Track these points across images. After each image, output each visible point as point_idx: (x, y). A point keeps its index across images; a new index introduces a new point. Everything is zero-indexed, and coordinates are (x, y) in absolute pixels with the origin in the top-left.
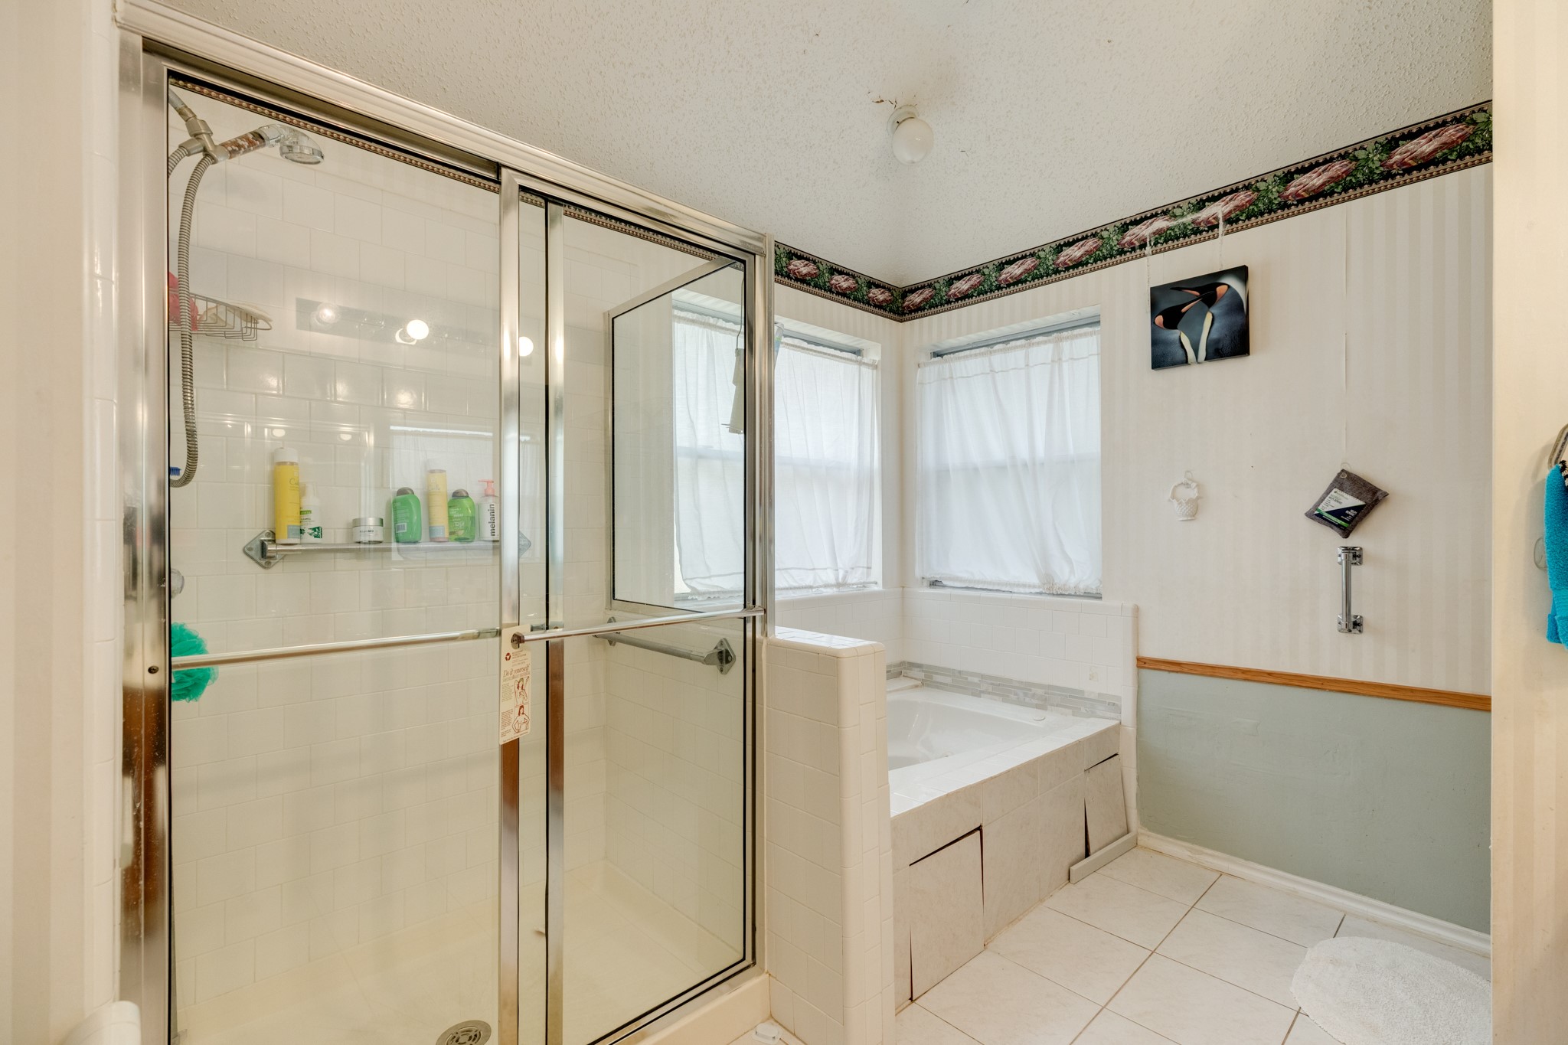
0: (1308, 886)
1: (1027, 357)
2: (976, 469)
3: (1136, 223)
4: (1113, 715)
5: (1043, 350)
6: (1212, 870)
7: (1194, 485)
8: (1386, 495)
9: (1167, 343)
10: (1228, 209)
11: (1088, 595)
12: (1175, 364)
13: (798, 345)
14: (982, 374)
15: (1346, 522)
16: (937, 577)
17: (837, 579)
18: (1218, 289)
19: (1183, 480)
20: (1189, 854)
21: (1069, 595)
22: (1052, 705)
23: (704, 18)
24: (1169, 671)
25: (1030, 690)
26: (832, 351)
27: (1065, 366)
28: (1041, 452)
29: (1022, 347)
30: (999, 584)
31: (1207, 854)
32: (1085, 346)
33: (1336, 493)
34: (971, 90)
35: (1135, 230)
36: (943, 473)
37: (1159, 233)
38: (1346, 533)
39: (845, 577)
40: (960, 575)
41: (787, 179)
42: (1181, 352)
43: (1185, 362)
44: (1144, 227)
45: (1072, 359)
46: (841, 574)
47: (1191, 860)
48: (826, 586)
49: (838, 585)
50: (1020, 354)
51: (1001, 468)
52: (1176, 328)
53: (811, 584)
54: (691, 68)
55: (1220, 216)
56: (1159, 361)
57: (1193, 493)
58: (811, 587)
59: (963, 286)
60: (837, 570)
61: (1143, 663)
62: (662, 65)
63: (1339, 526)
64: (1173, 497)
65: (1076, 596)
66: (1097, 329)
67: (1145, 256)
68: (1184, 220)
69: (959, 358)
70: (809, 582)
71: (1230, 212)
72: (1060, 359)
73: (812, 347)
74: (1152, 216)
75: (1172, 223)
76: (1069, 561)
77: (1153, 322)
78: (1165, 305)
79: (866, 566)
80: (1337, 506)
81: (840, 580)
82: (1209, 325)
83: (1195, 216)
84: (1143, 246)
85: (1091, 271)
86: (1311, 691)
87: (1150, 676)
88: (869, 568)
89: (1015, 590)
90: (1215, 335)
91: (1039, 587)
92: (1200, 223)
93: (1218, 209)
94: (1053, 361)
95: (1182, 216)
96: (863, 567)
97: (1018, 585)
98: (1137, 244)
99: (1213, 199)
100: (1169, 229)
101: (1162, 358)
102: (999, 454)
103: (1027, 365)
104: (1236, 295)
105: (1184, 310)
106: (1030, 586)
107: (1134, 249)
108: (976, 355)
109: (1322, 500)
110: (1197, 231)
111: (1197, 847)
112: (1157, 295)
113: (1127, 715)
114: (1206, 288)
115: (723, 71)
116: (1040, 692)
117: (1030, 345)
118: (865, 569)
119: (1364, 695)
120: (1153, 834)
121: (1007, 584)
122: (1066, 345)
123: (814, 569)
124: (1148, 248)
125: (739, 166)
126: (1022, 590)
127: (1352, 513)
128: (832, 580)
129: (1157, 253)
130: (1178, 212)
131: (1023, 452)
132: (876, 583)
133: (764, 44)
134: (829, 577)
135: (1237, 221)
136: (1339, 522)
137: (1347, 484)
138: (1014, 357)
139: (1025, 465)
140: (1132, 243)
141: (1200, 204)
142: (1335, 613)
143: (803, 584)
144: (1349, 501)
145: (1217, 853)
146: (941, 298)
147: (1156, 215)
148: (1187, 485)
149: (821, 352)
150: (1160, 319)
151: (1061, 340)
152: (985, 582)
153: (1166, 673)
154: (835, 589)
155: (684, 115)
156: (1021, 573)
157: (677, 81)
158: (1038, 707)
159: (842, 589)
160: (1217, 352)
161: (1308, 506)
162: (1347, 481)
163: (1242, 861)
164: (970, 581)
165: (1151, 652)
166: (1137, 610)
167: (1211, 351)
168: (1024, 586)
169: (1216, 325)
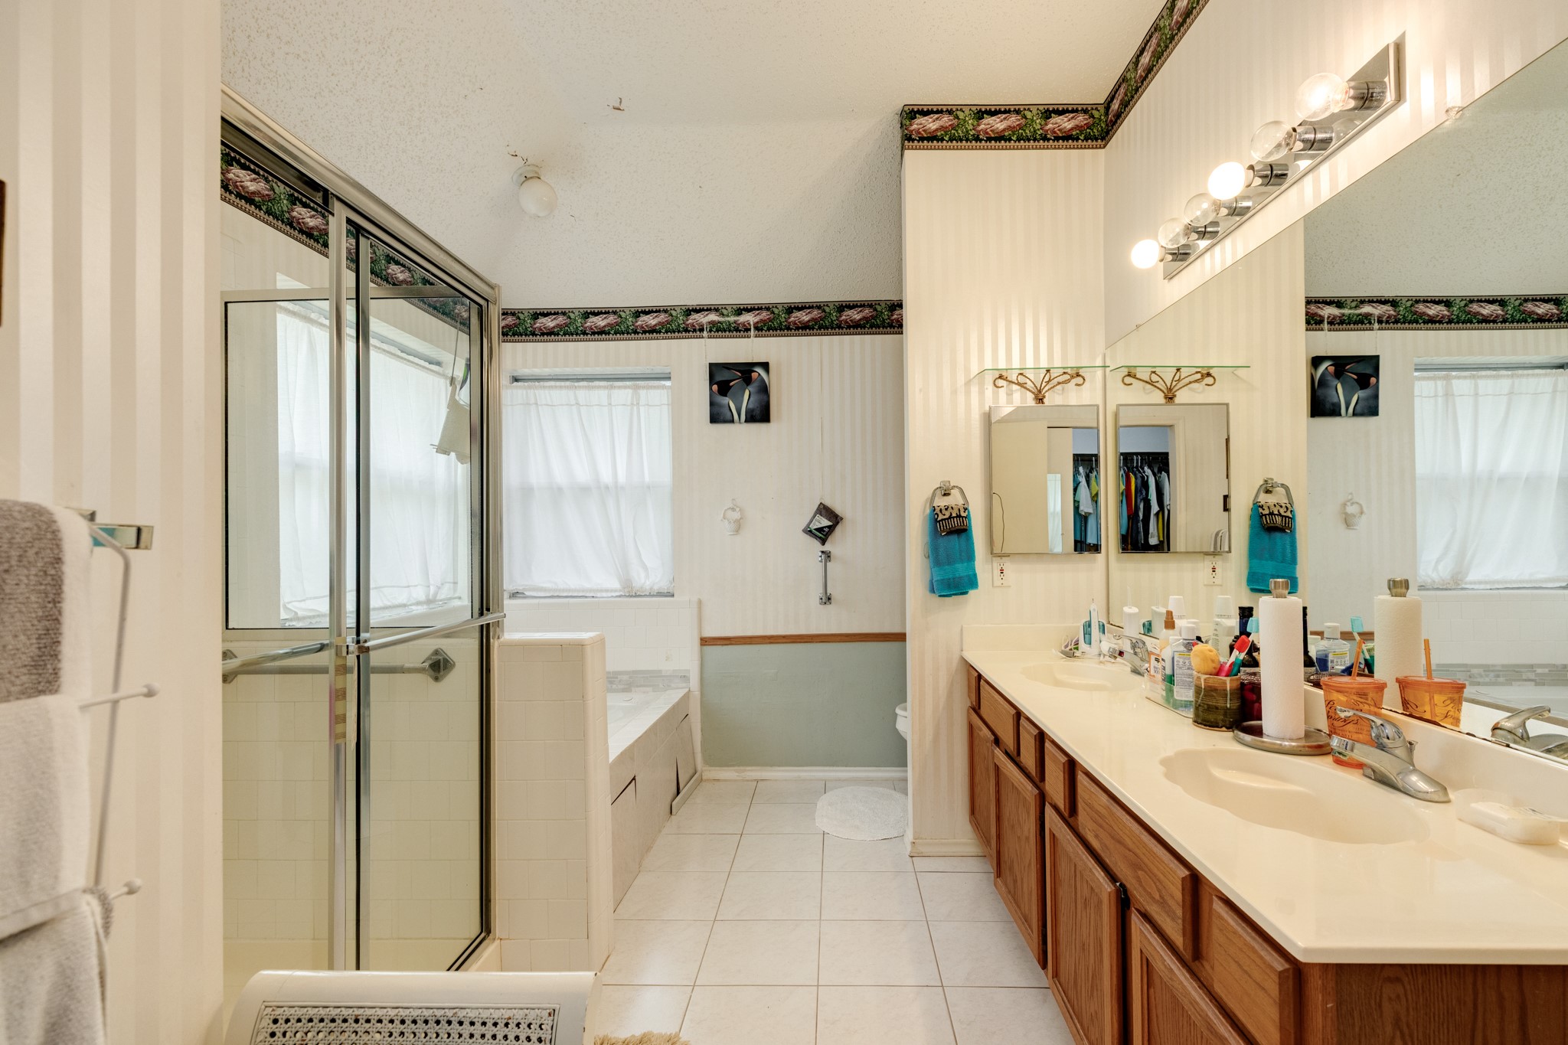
0: (806, 771)
1: (609, 397)
2: (560, 489)
3: (697, 311)
4: (684, 685)
5: (622, 394)
6: (752, 781)
7: (738, 509)
8: (842, 519)
9: (720, 406)
10: (756, 320)
11: (660, 594)
12: (725, 421)
13: (393, 352)
14: (567, 405)
15: (822, 535)
16: (520, 589)
17: (428, 595)
18: (753, 374)
19: (731, 506)
20: (737, 774)
21: (645, 596)
22: (637, 686)
23: (385, 37)
24: (722, 645)
25: (617, 678)
26: (416, 360)
27: (642, 409)
28: (622, 478)
29: (605, 387)
30: (583, 591)
31: (749, 770)
32: (657, 396)
33: (818, 517)
34: (591, 175)
35: (695, 316)
36: (527, 491)
37: (712, 323)
38: (823, 542)
39: (436, 594)
40: (544, 585)
41: (409, 191)
42: (729, 414)
43: (732, 421)
44: (702, 316)
45: (648, 405)
46: (432, 589)
47: (738, 778)
48: (418, 603)
49: (429, 602)
50: (603, 393)
51: (585, 490)
52: (726, 396)
53: (405, 602)
54: (353, 70)
55: (752, 323)
56: (715, 418)
57: (736, 515)
58: (404, 606)
59: (549, 323)
60: (429, 586)
61: (705, 642)
62: (323, 56)
63: (820, 538)
64: (724, 518)
65: (650, 595)
66: (668, 383)
67: (703, 337)
68: (729, 319)
69: (544, 387)
70: (402, 599)
71: (757, 322)
72: (638, 404)
73: (403, 355)
74: (707, 310)
75: (721, 319)
76: (645, 568)
77: (711, 389)
78: (718, 378)
79: (452, 581)
80: (820, 526)
81: (431, 597)
82: (747, 398)
83: (736, 318)
84: (701, 330)
85: (663, 339)
86: (806, 644)
87: (710, 650)
88: (455, 583)
89: (599, 595)
90: (751, 406)
91: (620, 591)
92: (739, 324)
93: (750, 318)
94: (632, 404)
95: (728, 316)
96: (449, 583)
97: (601, 591)
98: (698, 327)
99: (748, 310)
100: (719, 322)
101: (717, 417)
102: (583, 475)
103: (610, 404)
104: (763, 381)
105: (731, 384)
106: (612, 591)
107: (695, 331)
108: (561, 387)
109: (811, 521)
110: (737, 330)
111: (742, 768)
112: (714, 369)
113: (694, 683)
114: (746, 371)
115: (384, 83)
116: (625, 677)
117: (612, 387)
118: (452, 585)
119: (833, 642)
120: (713, 768)
121: (591, 590)
122: (643, 393)
123: (409, 587)
124: (705, 332)
125: (365, 166)
126: (604, 594)
127: (826, 530)
128: (422, 597)
129: (711, 338)
130: (725, 312)
131: (606, 477)
132: (460, 598)
133: (433, 78)
134: (420, 594)
135: (762, 330)
136: (821, 535)
137: (823, 512)
138: (598, 394)
139: (607, 487)
140: (694, 326)
141: (740, 311)
142: (817, 592)
143: (396, 602)
144: (825, 522)
145: (753, 768)
146: (526, 328)
147: (710, 310)
148: (733, 509)
149: (412, 362)
150: (715, 387)
151: (638, 387)
152: (570, 590)
153: (720, 647)
154: (425, 607)
155: (326, 105)
156: (603, 579)
157: (333, 75)
158: (624, 690)
159: (432, 606)
160: (751, 418)
161: (803, 525)
162: (824, 510)
163: (770, 768)
164: (555, 590)
165: (710, 633)
166: (700, 602)
167: (749, 417)
168: (607, 591)
169: (751, 399)
